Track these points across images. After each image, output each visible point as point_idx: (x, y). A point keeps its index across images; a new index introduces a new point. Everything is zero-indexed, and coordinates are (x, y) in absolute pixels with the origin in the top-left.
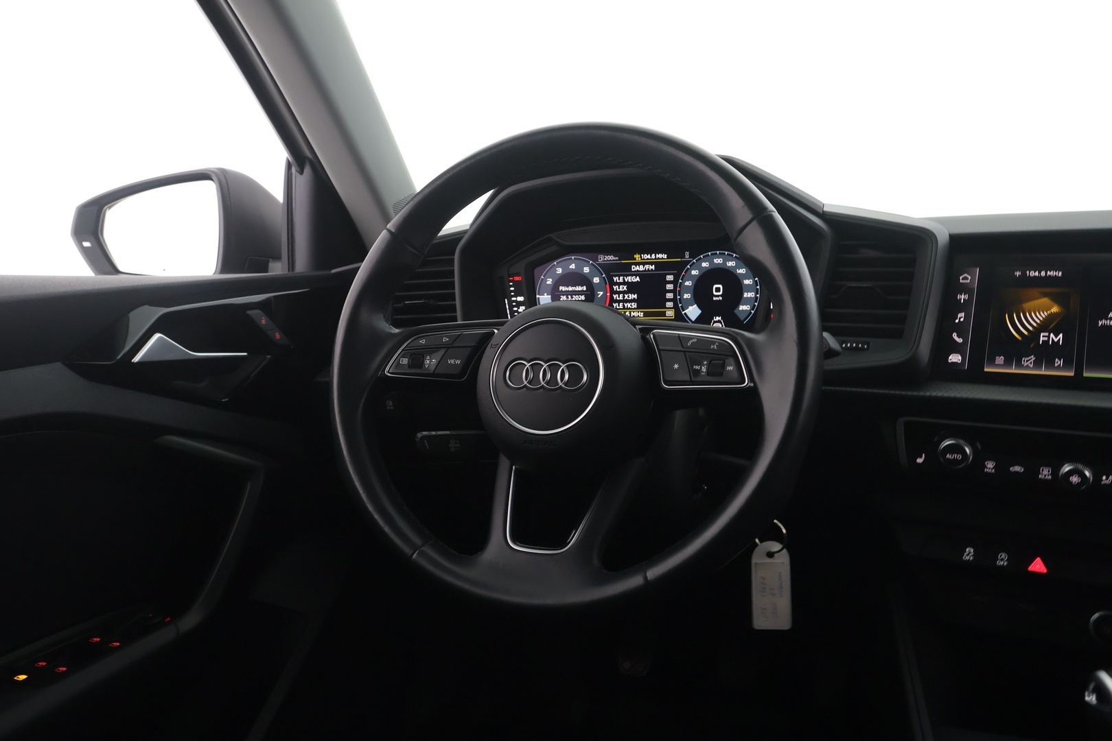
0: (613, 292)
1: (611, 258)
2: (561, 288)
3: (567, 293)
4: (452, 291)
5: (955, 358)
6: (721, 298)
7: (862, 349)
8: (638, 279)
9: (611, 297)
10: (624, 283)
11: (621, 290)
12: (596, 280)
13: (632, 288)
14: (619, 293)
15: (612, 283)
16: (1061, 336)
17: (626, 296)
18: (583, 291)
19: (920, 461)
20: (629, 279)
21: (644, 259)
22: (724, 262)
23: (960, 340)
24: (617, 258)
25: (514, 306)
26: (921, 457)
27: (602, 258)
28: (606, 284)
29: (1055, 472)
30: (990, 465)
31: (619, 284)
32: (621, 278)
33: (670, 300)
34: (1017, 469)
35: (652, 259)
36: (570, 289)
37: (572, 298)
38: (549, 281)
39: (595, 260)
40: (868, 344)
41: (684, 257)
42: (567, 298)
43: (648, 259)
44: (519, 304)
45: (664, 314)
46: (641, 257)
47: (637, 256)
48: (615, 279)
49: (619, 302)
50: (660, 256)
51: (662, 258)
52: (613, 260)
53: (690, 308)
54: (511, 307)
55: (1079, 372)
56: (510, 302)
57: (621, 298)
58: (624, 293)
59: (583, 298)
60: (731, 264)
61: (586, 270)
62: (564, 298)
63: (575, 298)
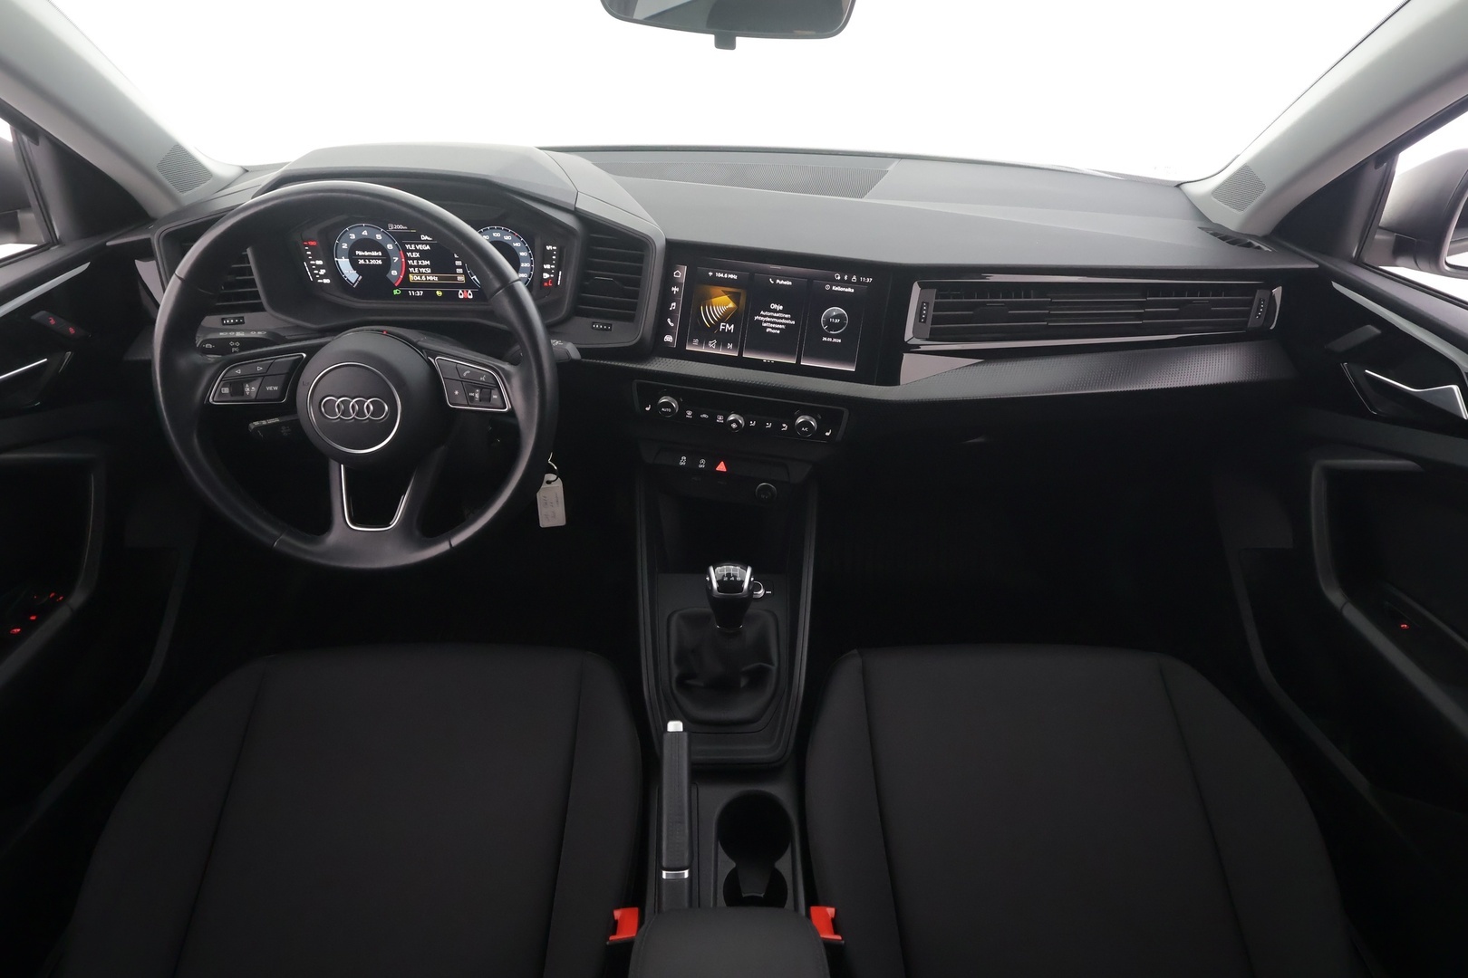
0: (407, 258)
1: (400, 227)
2: (357, 253)
3: (364, 258)
5: (668, 338)
7: (607, 330)
8: (428, 247)
9: (407, 263)
10: (416, 251)
11: (414, 256)
12: (390, 247)
13: (424, 255)
14: (413, 259)
15: (406, 251)
16: (732, 326)
17: (420, 262)
18: (378, 256)
19: (648, 409)
20: (419, 247)
22: (502, 236)
23: (672, 325)
24: (406, 228)
25: (314, 269)
26: (648, 407)
27: (391, 227)
28: (400, 250)
29: (725, 419)
30: (689, 413)
31: (412, 251)
32: (413, 246)
33: (459, 267)
34: (704, 416)
36: (366, 253)
37: (370, 262)
38: (345, 246)
39: (386, 228)
40: (611, 325)
42: (365, 262)
44: (319, 267)
45: (456, 279)
48: (408, 246)
49: (414, 267)
52: (403, 230)
54: (312, 270)
55: (740, 353)
56: (310, 266)
57: (415, 263)
58: (417, 259)
59: (380, 262)
60: (507, 238)
61: (379, 237)
62: (361, 262)
63: (373, 262)
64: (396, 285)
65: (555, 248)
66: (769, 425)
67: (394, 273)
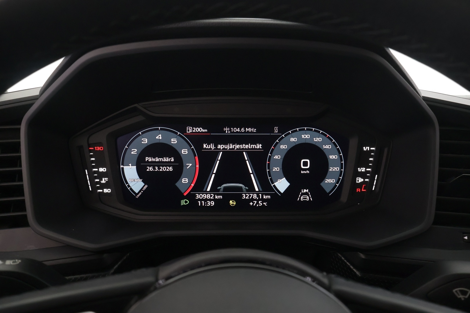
1: (200, 130)
2: (147, 159)
3: (153, 164)
4: (19, 169)
6: (308, 172)
9: (201, 169)
12: (184, 152)
18: (170, 162)
21: (233, 132)
22: (312, 138)
24: (206, 130)
25: (96, 178)
27: (190, 130)
28: (195, 156)
35: (242, 133)
36: (157, 160)
37: (159, 169)
38: (134, 152)
39: (184, 131)
41: (273, 131)
42: (154, 168)
43: (237, 132)
44: (101, 175)
46: (230, 130)
47: (226, 129)
50: (250, 130)
51: (252, 132)
52: (203, 132)
53: (280, 181)
54: (92, 179)
56: (91, 174)
59: (171, 169)
60: (318, 140)
61: (174, 141)
62: (150, 169)
63: (163, 169)
64: (185, 194)
65: (373, 149)
67: (185, 180)
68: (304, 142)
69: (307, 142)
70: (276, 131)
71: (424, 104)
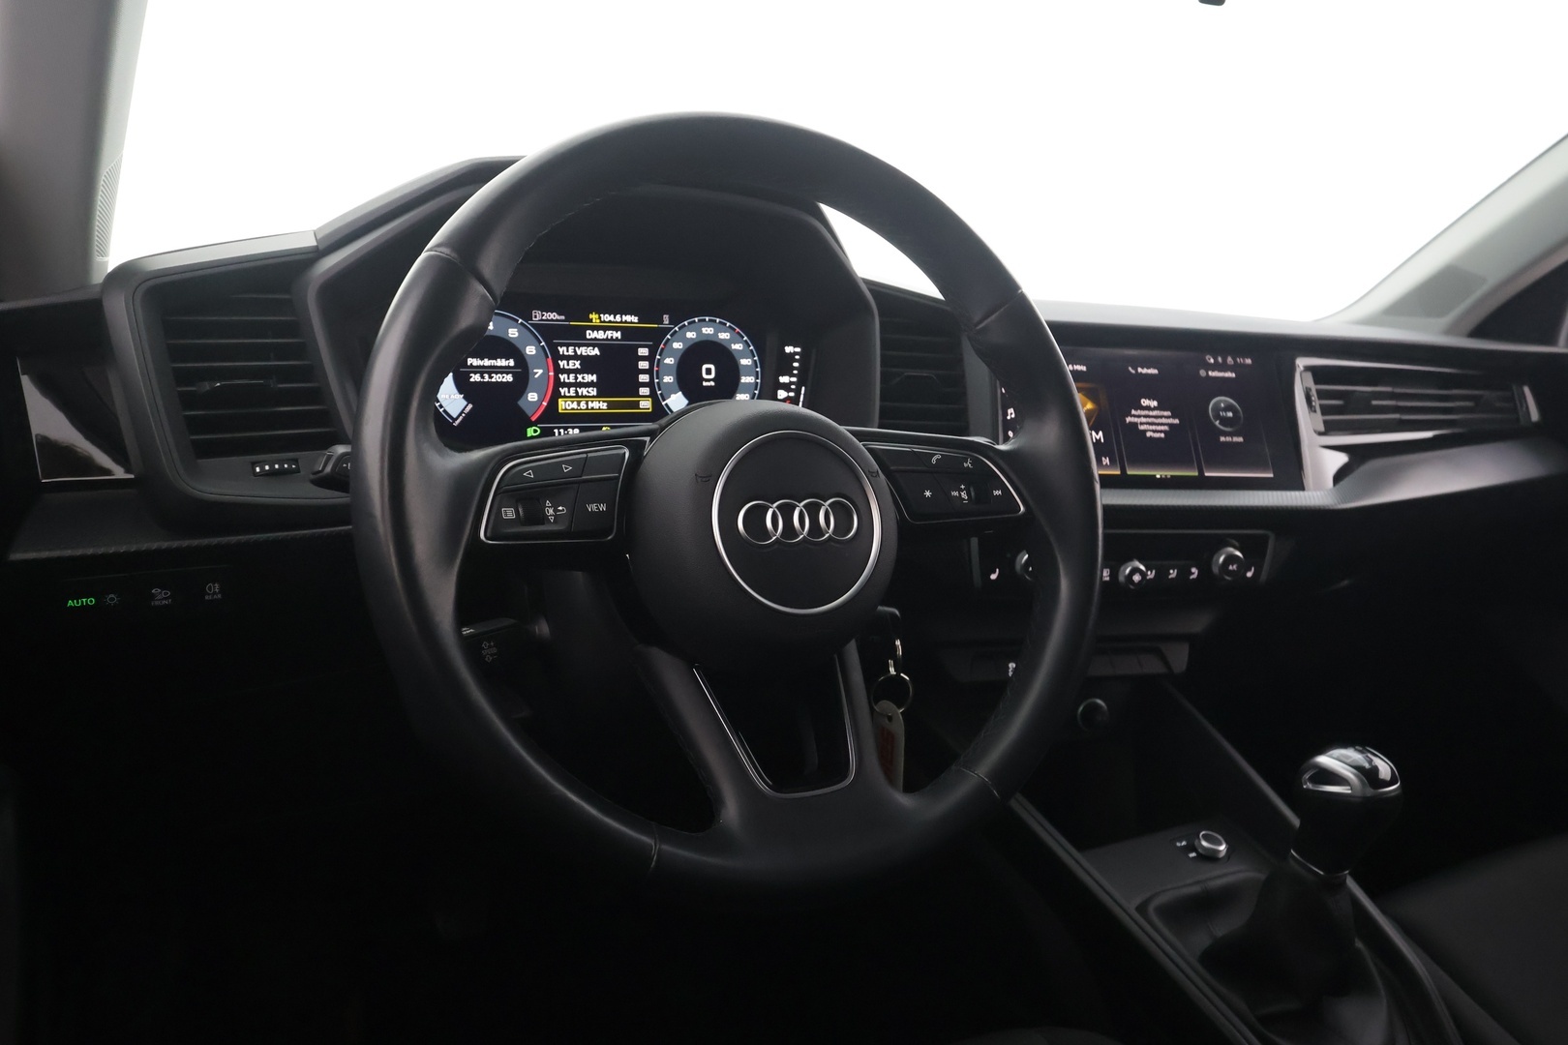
0: (558, 370)
1: (553, 316)
2: (470, 361)
3: (481, 370)
6: (712, 383)
8: (596, 351)
9: (557, 379)
10: (576, 357)
11: (571, 367)
12: (530, 350)
13: (588, 364)
14: (568, 372)
15: (557, 357)
16: (1101, 433)
17: (580, 377)
18: (509, 367)
19: (993, 577)
20: (583, 351)
21: (604, 322)
22: (716, 333)
24: (563, 317)
26: (995, 572)
27: (538, 316)
28: (547, 357)
29: (1116, 573)
31: (568, 358)
32: (571, 349)
33: (644, 385)
35: (617, 322)
36: (487, 362)
37: (491, 377)
39: (528, 318)
41: (662, 322)
42: (483, 377)
43: (610, 322)
45: (636, 405)
46: (600, 318)
47: (594, 316)
48: (562, 350)
49: (569, 385)
50: (628, 318)
51: (632, 323)
52: (557, 320)
53: (673, 396)
55: (1123, 470)
57: (572, 379)
58: (576, 371)
59: (509, 378)
60: (724, 336)
61: (513, 333)
62: (475, 378)
63: (497, 378)
64: (533, 419)
65: (798, 350)
66: (1173, 573)
67: (532, 397)
68: (705, 339)
69: (709, 339)
70: (666, 319)
71: (864, 287)
